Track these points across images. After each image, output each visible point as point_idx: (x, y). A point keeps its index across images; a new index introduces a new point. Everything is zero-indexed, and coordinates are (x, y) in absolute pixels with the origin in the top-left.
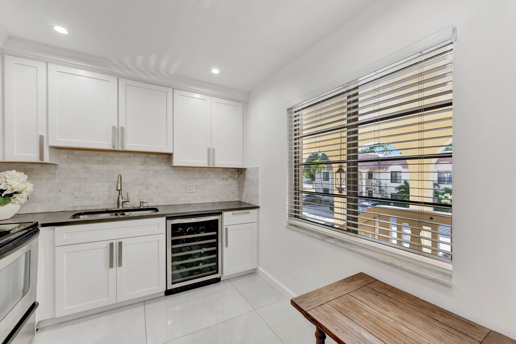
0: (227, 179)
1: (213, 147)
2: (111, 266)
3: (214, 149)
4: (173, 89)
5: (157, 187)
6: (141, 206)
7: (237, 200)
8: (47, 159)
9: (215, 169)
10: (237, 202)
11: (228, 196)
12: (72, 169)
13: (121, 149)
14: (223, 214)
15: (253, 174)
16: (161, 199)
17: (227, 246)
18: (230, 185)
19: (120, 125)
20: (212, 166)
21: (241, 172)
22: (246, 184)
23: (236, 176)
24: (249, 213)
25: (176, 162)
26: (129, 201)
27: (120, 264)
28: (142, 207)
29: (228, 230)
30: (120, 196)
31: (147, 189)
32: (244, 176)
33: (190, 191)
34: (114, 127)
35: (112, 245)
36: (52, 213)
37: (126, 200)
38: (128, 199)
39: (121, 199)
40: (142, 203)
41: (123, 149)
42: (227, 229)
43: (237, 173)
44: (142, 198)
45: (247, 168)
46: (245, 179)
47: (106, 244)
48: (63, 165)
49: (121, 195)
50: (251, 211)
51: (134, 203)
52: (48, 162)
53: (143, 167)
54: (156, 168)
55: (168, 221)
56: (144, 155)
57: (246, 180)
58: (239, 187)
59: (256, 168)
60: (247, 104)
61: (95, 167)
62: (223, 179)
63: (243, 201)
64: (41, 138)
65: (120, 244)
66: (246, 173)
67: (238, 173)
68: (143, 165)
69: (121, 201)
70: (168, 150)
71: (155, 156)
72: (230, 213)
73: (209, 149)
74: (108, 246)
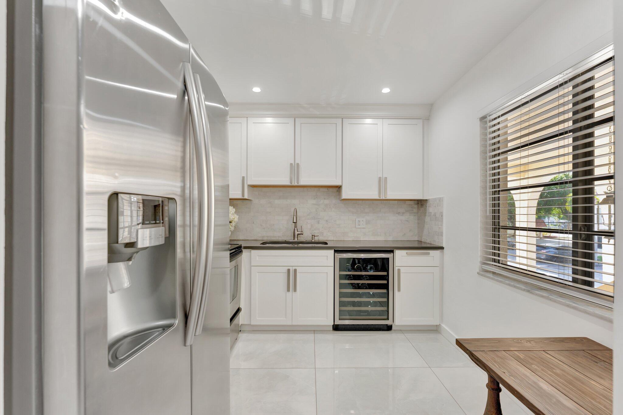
0: (403, 213)
1: (384, 176)
2: (288, 290)
3: (386, 178)
4: (342, 118)
5: (327, 221)
6: (312, 239)
7: (417, 239)
8: (246, 197)
9: (388, 201)
10: (416, 241)
11: (405, 234)
12: (261, 204)
13: (297, 184)
14: (394, 253)
15: (436, 207)
16: (330, 234)
17: (399, 290)
18: (407, 221)
19: (296, 162)
20: (384, 198)
21: (421, 204)
22: (427, 219)
23: (415, 210)
24: (429, 254)
25: (345, 194)
26: (302, 234)
27: (295, 290)
28: (313, 241)
29: (401, 271)
30: (296, 229)
31: (318, 223)
32: (425, 210)
33: (359, 227)
34: (291, 164)
35: (289, 270)
36: (248, 241)
37: (300, 233)
38: (302, 232)
39: (296, 231)
40: (313, 236)
41: (299, 184)
42: (399, 270)
43: (416, 206)
44: (314, 232)
45: (429, 199)
46: (426, 213)
47: (285, 270)
48: (255, 201)
49: (296, 228)
50: (432, 252)
51: (306, 236)
52: (247, 198)
53: (314, 202)
54: (327, 202)
55: (336, 254)
56: (316, 189)
57: (427, 214)
58: (418, 223)
59: (440, 198)
60: (428, 119)
61: (277, 202)
62: (399, 213)
63: (423, 240)
64: (243, 178)
65: (295, 271)
66: (427, 205)
67: (418, 207)
68: (314, 199)
69: (296, 233)
70: (338, 183)
71: (326, 190)
72: (404, 252)
73: (380, 178)
74: (286, 271)
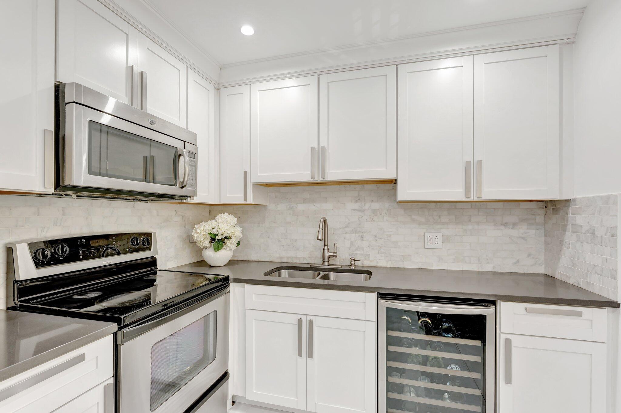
0: (514, 224)
1: (477, 158)
2: (300, 354)
3: (480, 162)
4: (397, 65)
5: (376, 236)
6: (351, 265)
7: (543, 273)
8: (250, 200)
9: (485, 203)
10: (542, 279)
12: (279, 210)
13: (322, 179)
14: (498, 307)
15: (593, 214)
16: (381, 256)
17: (509, 381)
18: (523, 238)
19: (321, 145)
20: (476, 199)
21: (553, 209)
22: (569, 237)
23: (540, 219)
24: (580, 314)
25: (403, 194)
26: (336, 256)
27: (310, 356)
28: (353, 267)
29: (514, 344)
30: (326, 248)
31: (362, 238)
32: (565, 219)
33: (430, 247)
34: (313, 149)
35: (300, 321)
37: (332, 254)
38: (335, 253)
39: (326, 251)
40: (353, 261)
41: (325, 179)
42: (508, 342)
43: (542, 212)
44: (355, 252)
45: (574, 200)
46: (566, 225)
47: (294, 319)
48: (271, 206)
49: (326, 246)
50: (587, 311)
51: (343, 259)
52: (252, 202)
53: (356, 206)
54: (376, 205)
55: (381, 300)
56: (358, 186)
57: (569, 227)
58: (546, 243)
59: (607, 197)
60: (572, 42)
61: (301, 207)
62: (505, 224)
63: (557, 276)
64: (245, 173)
65: (311, 323)
66: (570, 210)
67: (546, 212)
68: (356, 202)
69: (327, 254)
70: (391, 175)
71: (373, 186)
72: (521, 306)
73: (468, 163)
74: (297, 322)
